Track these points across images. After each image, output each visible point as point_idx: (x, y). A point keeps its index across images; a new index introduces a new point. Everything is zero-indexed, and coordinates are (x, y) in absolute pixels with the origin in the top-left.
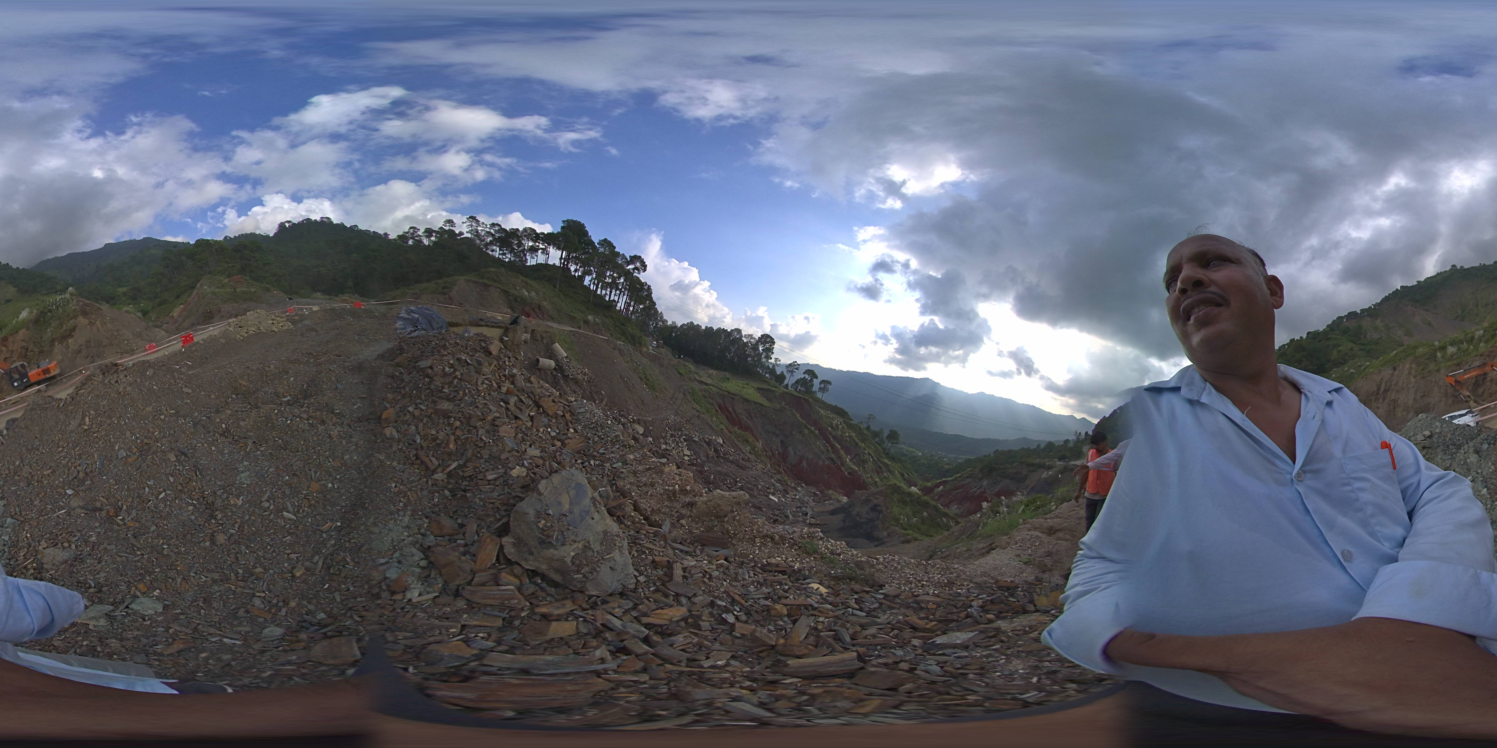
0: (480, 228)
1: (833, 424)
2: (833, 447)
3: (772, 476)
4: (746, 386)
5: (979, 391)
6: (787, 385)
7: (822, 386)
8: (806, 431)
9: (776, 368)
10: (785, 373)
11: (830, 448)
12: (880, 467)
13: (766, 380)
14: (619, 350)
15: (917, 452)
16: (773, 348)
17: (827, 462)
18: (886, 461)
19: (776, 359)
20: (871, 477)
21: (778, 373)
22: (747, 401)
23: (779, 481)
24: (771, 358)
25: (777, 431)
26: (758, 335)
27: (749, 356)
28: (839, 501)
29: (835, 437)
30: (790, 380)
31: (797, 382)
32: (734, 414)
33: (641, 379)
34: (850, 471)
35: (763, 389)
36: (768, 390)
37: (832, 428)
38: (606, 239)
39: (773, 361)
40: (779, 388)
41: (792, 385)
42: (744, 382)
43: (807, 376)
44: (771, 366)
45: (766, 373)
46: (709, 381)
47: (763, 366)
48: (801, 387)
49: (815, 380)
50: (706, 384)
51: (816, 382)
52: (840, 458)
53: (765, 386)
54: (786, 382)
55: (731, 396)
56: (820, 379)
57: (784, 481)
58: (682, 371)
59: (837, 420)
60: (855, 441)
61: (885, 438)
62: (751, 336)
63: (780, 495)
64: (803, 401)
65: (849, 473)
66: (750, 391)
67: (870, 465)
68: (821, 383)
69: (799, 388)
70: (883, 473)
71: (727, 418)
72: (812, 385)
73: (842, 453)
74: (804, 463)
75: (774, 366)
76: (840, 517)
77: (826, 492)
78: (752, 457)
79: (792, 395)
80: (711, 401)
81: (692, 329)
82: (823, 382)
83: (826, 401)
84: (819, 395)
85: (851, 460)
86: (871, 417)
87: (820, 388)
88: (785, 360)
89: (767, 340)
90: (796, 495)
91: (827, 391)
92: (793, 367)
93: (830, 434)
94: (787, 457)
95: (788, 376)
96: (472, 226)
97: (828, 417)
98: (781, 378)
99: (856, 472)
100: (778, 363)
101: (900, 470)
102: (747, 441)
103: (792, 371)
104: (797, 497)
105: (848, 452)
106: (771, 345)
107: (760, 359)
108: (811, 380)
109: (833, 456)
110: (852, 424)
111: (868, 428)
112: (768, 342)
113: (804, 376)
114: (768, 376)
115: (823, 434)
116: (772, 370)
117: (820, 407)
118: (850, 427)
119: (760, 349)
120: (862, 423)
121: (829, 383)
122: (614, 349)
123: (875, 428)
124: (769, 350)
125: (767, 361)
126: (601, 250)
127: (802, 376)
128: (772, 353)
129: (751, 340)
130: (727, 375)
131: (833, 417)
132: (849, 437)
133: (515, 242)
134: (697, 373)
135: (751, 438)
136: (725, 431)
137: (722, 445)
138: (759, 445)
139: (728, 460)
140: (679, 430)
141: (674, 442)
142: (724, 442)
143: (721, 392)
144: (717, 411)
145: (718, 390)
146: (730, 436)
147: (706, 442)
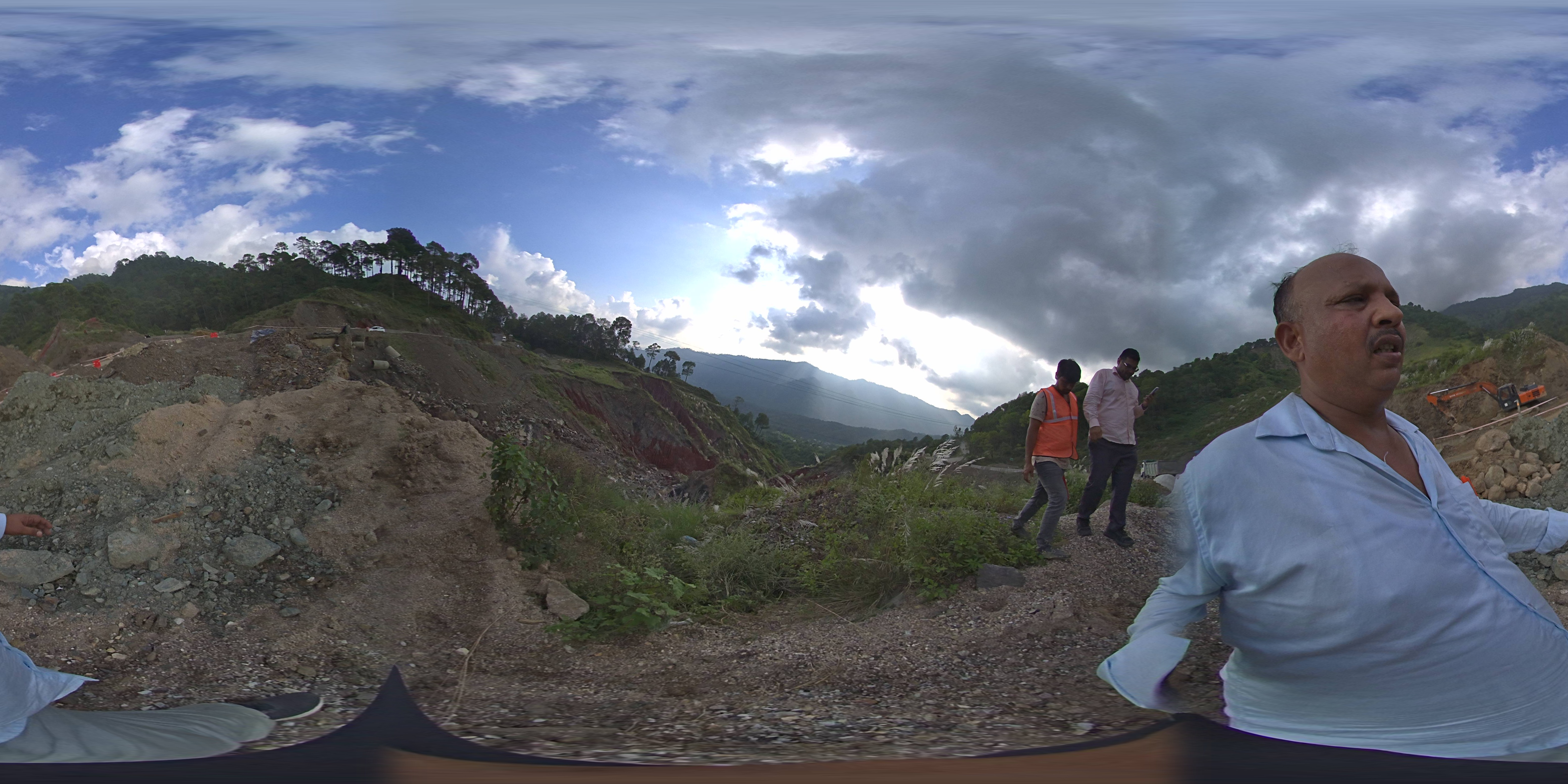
0: (311, 248)
1: (695, 407)
3: (617, 457)
4: (598, 371)
6: (648, 368)
7: (686, 368)
8: (660, 413)
9: (635, 351)
10: (645, 356)
11: (687, 433)
12: (748, 454)
13: (622, 364)
14: (456, 346)
15: (792, 439)
16: (631, 331)
17: (682, 445)
18: (753, 446)
19: (635, 342)
20: (734, 462)
21: (637, 356)
22: (599, 385)
23: (625, 462)
24: (629, 342)
25: (630, 414)
26: (612, 319)
27: (606, 338)
29: (695, 421)
30: (650, 363)
31: (658, 365)
32: (581, 398)
33: (478, 369)
34: (708, 454)
35: (620, 373)
36: (625, 374)
37: (695, 411)
38: (433, 242)
39: (631, 344)
40: (637, 372)
41: (653, 368)
42: (600, 366)
43: (668, 358)
44: (629, 350)
45: (624, 357)
46: (558, 368)
47: (622, 351)
48: (663, 369)
49: (677, 362)
50: (554, 371)
51: (679, 365)
52: (699, 440)
53: (622, 371)
54: (646, 366)
55: (580, 380)
56: (682, 361)
57: (631, 463)
58: (524, 360)
59: (701, 403)
60: (719, 424)
61: (754, 422)
62: (604, 320)
64: (664, 384)
65: (707, 457)
66: (603, 375)
67: (734, 452)
68: (684, 365)
69: (661, 370)
70: (748, 458)
71: (574, 402)
72: (675, 367)
73: (704, 437)
74: (657, 447)
75: (632, 349)
77: (676, 475)
78: (597, 439)
79: (651, 378)
80: (556, 386)
81: (542, 319)
82: (686, 364)
83: (689, 383)
84: (683, 378)
85: (712, 445)
86: (739, 400)
87: (683, 370)
88: (644, 345)
89: (623, 324)
90: (641, 477)
91: (692, 373)
92: (653, 350)
93: (692, 417)
94: (639, 440)
95: (647, 359)
96: (303, 246)
97: (691, 399)
98: (640, 361)
99: (718, 458)
100: (637, 346)
101: (767, 458)
102: (593, 423)
103: (653, 354)
104: (642, 479)
105: (710, 436)
106: (627, 329)
107: (617, 342)
108: (673, 362)
109: (691, 438)
110: (717, 407)
111: (736, 412)
112: (625, 326)
113: (665, 358)
114: (626, 360)
115: (682, 417)
116: (630, 354)
117: (683, 390)
118: (716, 410)
119: (616, 332)
120: (729, 406)
121: (693, 364)
122: (450, 345)
123: (743, 411)
124: (626, 333)
125: (625, 344)
126: (432, 253)
127: (664, 358)
128: (630, 336)
129: (605, 324)
130: (582, 361)
131: (696, 400)
132: (714, 420)
133: (348, 257)
134: (543, 361)
135: (597, 421)
136: (569, 414)
137: (562, 427)
138: (605, 426)
139: (569, 441)
140: (516, 414)
141: (510, 424)
142: (566, 424)
143: (569, 377)
144: (562, 395)
145: (566, 377)
146: (573, 419)
147: (545, 424)
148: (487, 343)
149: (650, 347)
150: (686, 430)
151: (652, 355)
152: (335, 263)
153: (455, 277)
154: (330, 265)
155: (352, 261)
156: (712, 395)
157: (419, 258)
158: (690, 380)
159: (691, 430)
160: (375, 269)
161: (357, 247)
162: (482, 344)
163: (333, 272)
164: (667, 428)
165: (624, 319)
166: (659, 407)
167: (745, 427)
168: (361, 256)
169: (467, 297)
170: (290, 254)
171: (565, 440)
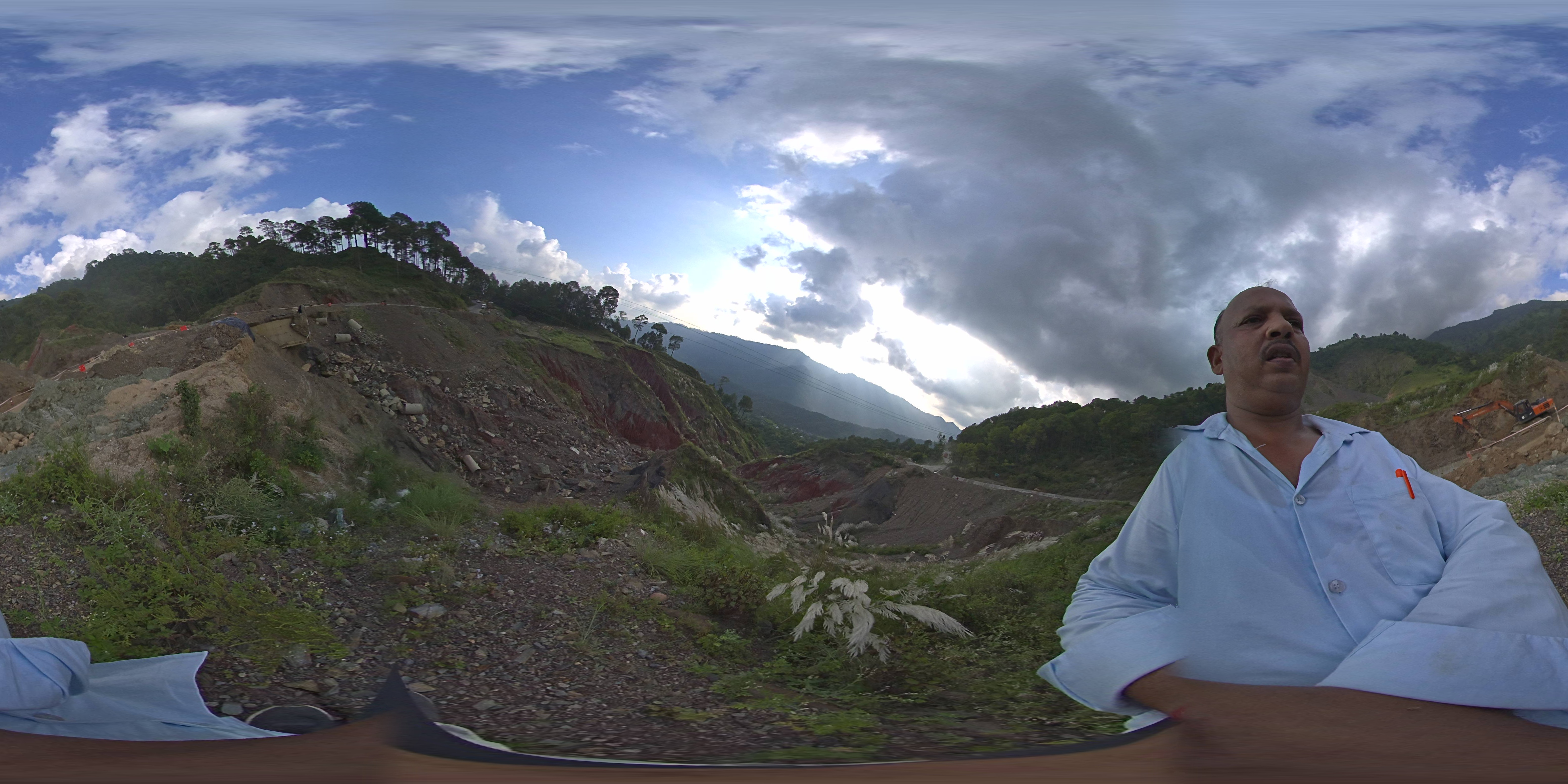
0: (276, 229)
1: (678, 382)
3: (584, 428)
4: (579, 340)
6: (632, 339)
7: (673, 342)
8: (637, 386)
9: (620, 321)
10: (630, 327)
11: (665, 407)
12: (724, 434)
13: (606, 333)
14: (423, 314)
15: (774, 425)
16: (617, 299)
17: (657, 420)
18: (733, 428)
19: (620, 313)
20: (710, 442)
21: (621, 327)
22: (577, 354)
23: (593, 435)
24: (614, 312)
25: (606, 385)
26: (598, 287)
29: (675, 396)
30: (635, 334)
31: (644, 337)
32: (557, 367)
33: (446, 337)
35: (600, 344)
36: (607, 344)
37: (676, 387)
39: (615, 314)
40: (620, 342)
41: (637, 340)
42: (579, 336)
43: (655, 331)
44: (613, 319)
46: (536, 335)
47: (606, 320)
48: (649, 342)
49: (664, 335)
50: (526, 336)
51: (666, 338)
52: (677, 418)
53: (605, 340)
54: (632, 337)
55: (558, 348)
56: (669, 336)
57: (600, 435)
58: (499, 326)
59: (684, 380)
60: (701, 402)
61: (736, 403)
62: (589, 289)
63: (585, 448)
64: (647, 357)
65: (685, 436)
66: (583, 343)
67: (713, 429)
68: (672, 339)
69: (646, 343)
70: (726, 440)
71: (548, 369)
72: (660, 340)
73: (682, 413)
74: (631, 420)
75: (618, 319)
77: (646, 452)
78: (565, 407)
79: (636, 349)
80: (530, 353)
81: (525, 286)
83: (673, 357)
84: (668, 352)
87: (669, 344)
89: (611, 293)
91: (678, 347)
92: (640, 322)
94: (613, 412)
95: (633, 330)
97: (674, 375)
98: (625, 332)
100: (624, 316)
102: (564, 392)
103: (639, 325)
104: (608, 452)
105: (688, 412)
106: (614, 297)
107: (600, 311)
108: (660, 336)
110: (701, 385)
111: (720, 392)
112: (612, 295)
113: (652, 331)
114: (611, 330)
115: (662, 392)
116: (616, 324)
117: (666, 364)
118: (699, 387)
119: (601, 300)
120: (714, 385)
121: (682, 339)
122: (417, 314)
123: (727, 392)
124: (612, 302)
125: (609, 314)
127: (650, 331)
128: (616, 306)
129: (590, 292)
130: (560, 329)
131: (680, 375)
132: (695, 397)
133: (315, 234)
134: (519, 328)
135: (569, 390)
136: (540, 382)
137: (530, 395)
138: (578, 396)
139: (535, 409)
140: (481, 380)
141: (474, 391)
142: (534, 392)
143: (545, 344)
144: (535, 362)
145: (541, 343)
146: (543, 386)
147: (512, 391)
149: (638, 318)
150: (663, 406)
152: (303, 242)
155: (320, 238)
156: (697, 373)
158: (677, 355)
159: (670, 407)
160: (345, 244)
161: (323, 224)
164: (643, 402)
165: (610, 287)
166: (637, 380)
167: (728, 408)
168: (329, 232)
170: (256, 237)
171: (532, 407)
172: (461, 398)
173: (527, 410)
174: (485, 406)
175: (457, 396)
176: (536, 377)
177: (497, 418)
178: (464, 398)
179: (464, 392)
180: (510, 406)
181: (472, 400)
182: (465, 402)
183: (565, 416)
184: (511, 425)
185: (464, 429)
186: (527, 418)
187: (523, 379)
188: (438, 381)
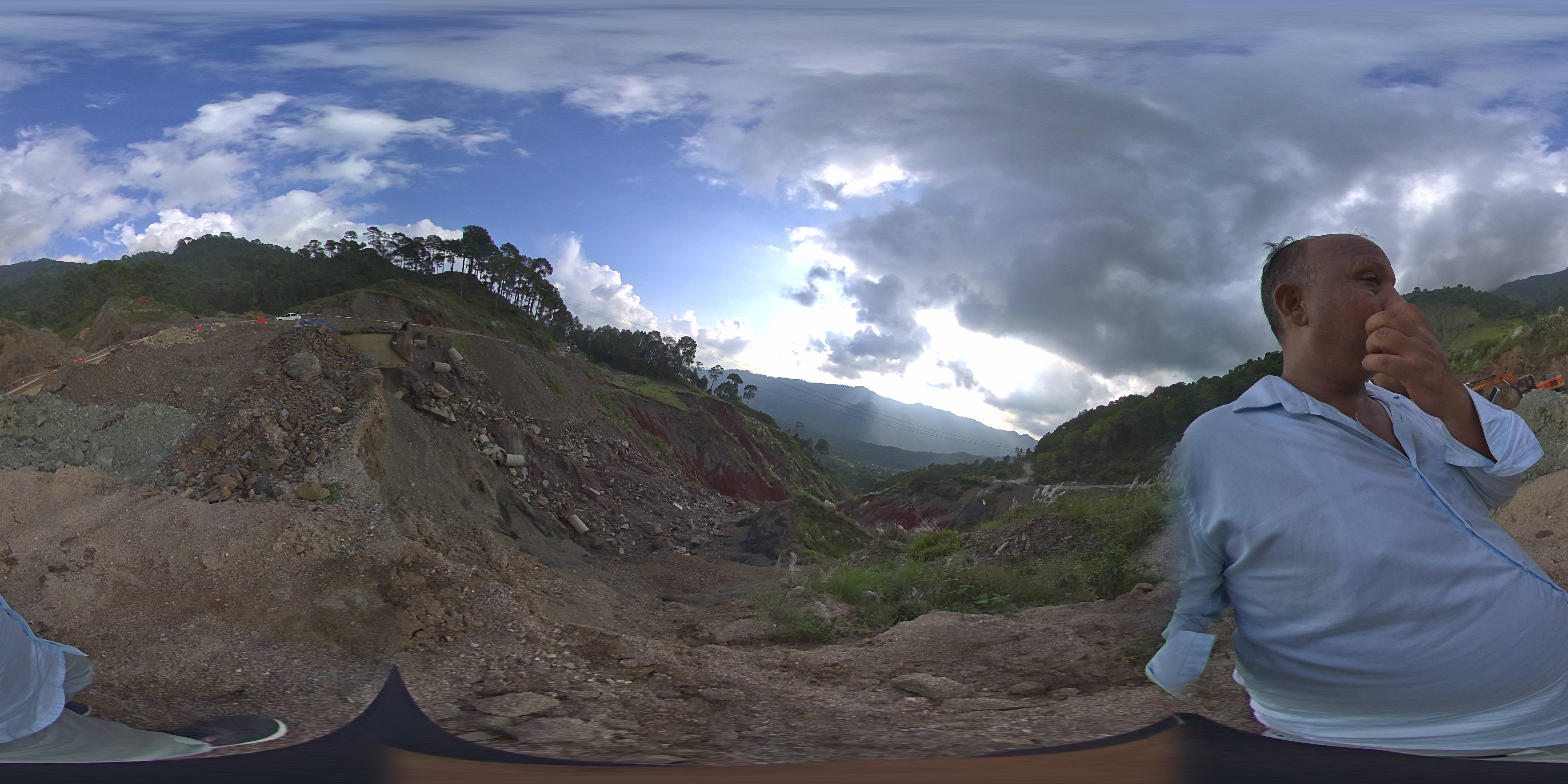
0: (381, 239)
1: (756, 431)
2: (754, 455)
3: (681, 483)
4: (662, 390)
5: (917, 402)
6: (710, 390)
7: (748, 391)
8: (724, 438)
9: (698, 372)
10: (708, 378)
11: (749, 456)
12: (807, 479)
13: (687, 384)
14: (521, 353)
15: (849, 464)
16: (695, 351)
17: (745, 471)
18: (814, 471)
19: (698, 363)
20: (796, 488)
21: (700, 377)
22: (663, 405)
23: (689, 489)
24: (693, 362)
25: (693, 437)
26: (677, 338)
27: (669, 359)
28: (752, 512)
29: (757, 445)
30: (712, 385)
31: (721, 387)
32: (646, 419)
33: (543, 381)
34: (771, 480)
35: (683, 394)
36: (688, 395)
37: (756, 435)
38: (508, 244)
39: (694, 365)
40: (700, 393)
41: (715, 390)
42: (662, 387)
43: (731, 381)
44: (692, 370)
45: (687, 377)
46: (622, 384)
47: (685, 371)
48: (725, 392)
49: (739, 385)
50: (618, 387)
51: (741, 388)
52: (762, 466)
53: (685, 391)
54: (709, 387)
55: (644, 399)
56: (744, 385)
57: (695, 489)
58: (591, 374)
59: (762, 428)
60: (780, 449)
61: (814, 448)
62: (670, 339)
63: (686, 503)
64: (725, 407)
65: (771, 484)
66: (667, 395)
67: (795, 476)
68: (746, 388)
69: (723, 393)
70: (808, 486)
71: (639, 422)
72: (737, 391)
73: (765, 462)
74: (721, 472)
75: (695, 370)
76: (747, 529)
77: (740, 502)
78: (661, 462)
79: (714, 400)
80: (621, 404)
81: (608, 332)
82: (748, 387)
83: (751, 407)
84: (744, 401)
85: (774, 470)
86: (799, 425)
87: (745, 394)
88: (708, 366)
89: (688, 343)
90: (706, 504)
91: (753, 396)
92: (716, 372)
93: (753, 441)
94: (702, 464)
95: (710, 380)
96: (373, 236)
97: (753, 424)
98: (703, 383)
99: (779, 482)
100: (700, 367)
101: (829, 482)
102: (658, 446)
104: (707, 506)
105: (771, 460)
106: (692, 349)
107: (681, 362)
108: (736, 385)
109: (753, 464)
110: (778, 431)
111: (796, 437)
112: (689, 346)
113: (728, 380)
114: (689, 380)
115: (745, 441)
116: (693, 375)
117: (744, 414)
118: (776, 434)
119: (681, 352)
120: (789, 430)
121: (755, 388)
122: (515, 352)
123: (803, 437)
124: (691, 354)
125: (689, 365)
126: (505, 254)
127: (726, 381)
128: (694, 356)
129: (671, 343)
130: (645, 379)
131: (758, 424)
132: (775, 445)
133: (420, 251)
134: (608, 377)
135: (662, 443)
136: (634, 434)
137: (627, 449)
138: (671, 450)
139: (633, 464)
140: (580, 431)
141: (573, 443)
142: (630, 445)
143: (634, 395)
144: (627, 414)
145: (630, 394)
146: (638, 441)
147: (609, 444)
148: (553, 353)
149: (713, 369)
151: (715, 376)
152: (406, 256)
153: (525, 282)
154: (399, 258)
155: (424, 256)
156: (773, 420)
157: (491, 259)
158: (752, 404)
160: (446, 266)
161: (430, 242)
162: (548, 353)
163: (402, 265)
164: (731, 453)
165: (689, 339)
166: (724, 432)
167: (805, 453)
168: (434, 252)
169: (536, 303)
170: (359, 244)
171: (629, 462)
172: (561, 450)
173: (626, 465)
174: (586, 460)
175: (558, 448)
176: (631, 430)
177: (598, 473)
178: (565, 450)
179: (564, 444)
180: (610, 461)
181: (572, 453)
182: (567, 455)
183: (662, 471)
184: (612, 481)
185: (566, 485)
186: (627, 474)
187: (619, 432)
188: (538, 430)
